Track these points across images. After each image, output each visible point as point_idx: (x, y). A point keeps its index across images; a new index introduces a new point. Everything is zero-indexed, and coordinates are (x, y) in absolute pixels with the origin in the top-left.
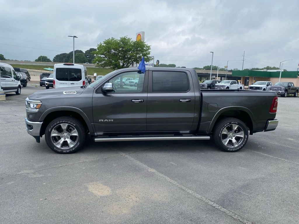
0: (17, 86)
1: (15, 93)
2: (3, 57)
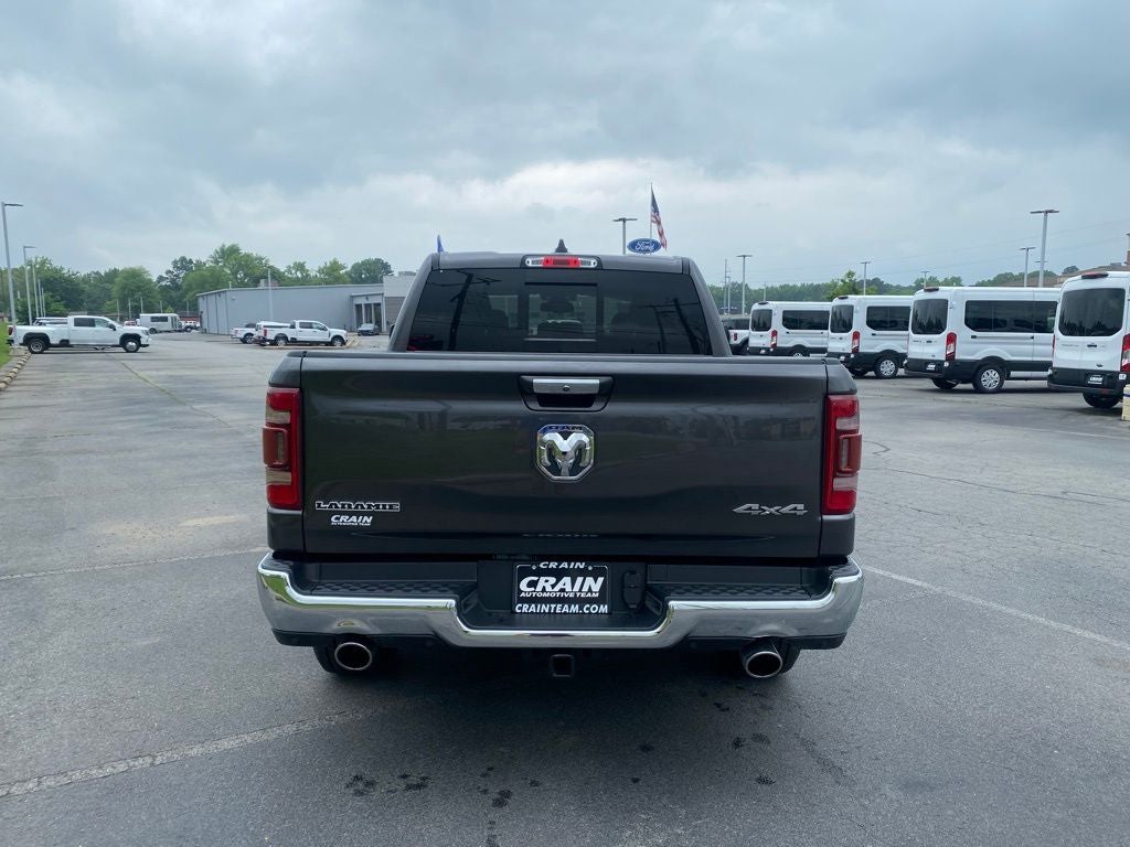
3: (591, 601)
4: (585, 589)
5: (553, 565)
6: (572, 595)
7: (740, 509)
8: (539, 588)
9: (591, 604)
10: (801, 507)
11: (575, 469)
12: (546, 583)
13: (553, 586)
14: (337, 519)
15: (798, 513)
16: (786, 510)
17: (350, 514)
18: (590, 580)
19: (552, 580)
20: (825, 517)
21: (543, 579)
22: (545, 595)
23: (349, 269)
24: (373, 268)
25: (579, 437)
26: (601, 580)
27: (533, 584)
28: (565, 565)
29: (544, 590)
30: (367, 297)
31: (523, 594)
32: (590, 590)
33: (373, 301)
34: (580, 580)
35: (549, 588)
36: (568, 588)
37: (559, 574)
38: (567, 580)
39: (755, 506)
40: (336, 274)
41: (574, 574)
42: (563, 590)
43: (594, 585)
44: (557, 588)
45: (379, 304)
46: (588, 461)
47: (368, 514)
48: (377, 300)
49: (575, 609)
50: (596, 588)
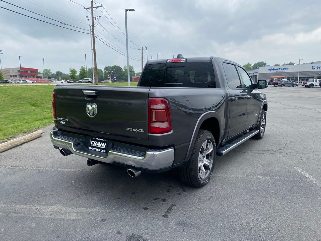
3: (103, 149)
4: (102, 146)
5: (97, 139)
6: (99, 147)
7: (128, 129)
8: (94, 144)
9: (102, 150)
10: (142, 130)
11: (93, 114)
12: (95, 143)
13: (97, 144)
14: (60, 122)
15: (141, 132)
16: (138, 131)
17: (62, 121)
18: (103, 143)
19: (97, 142)
20: (149, 134)
21: (95, 142)
22: (95, 146)
23: (253, 65)
24: (261, 64)
25: (94, 106)
26: (106, 144)
28: (99, 139)
29: (95, 145)
30: (253, 73)
31: (91, 145)
32: (103, 146)
33: (255, 74)
34: (102, 143)
35: (96, 145)
36: (99, 145)
37: (98, 141)
38: (99, 143)
39: (131, 129)
40: (248, 67)
41: (101, 142)
42: (98, 145)
43: (104, 145)
44: (97, 145)
45: (257, 76)
46: (96, 112)
48: (256, 74)
49: (99, 150)
50: (104, 146)
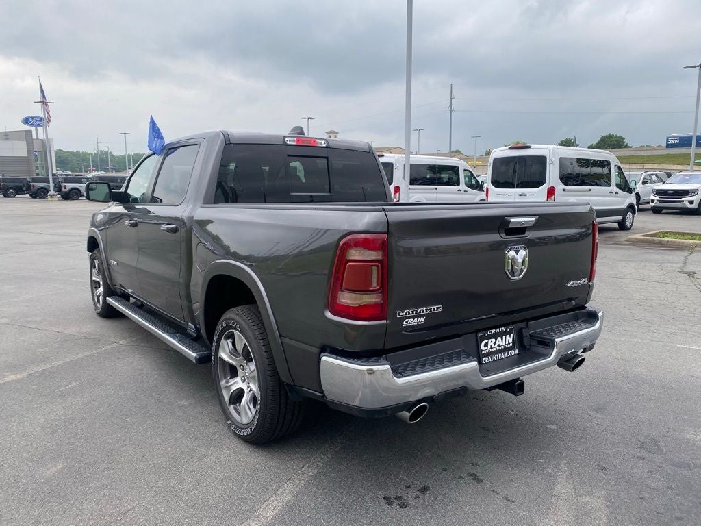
0: (625, 206)
1: (616, 225)
2: (624, 142)
3: (511, 348)
4: (507, 343)
5: (493, 331)
6: (502, 347)
8: (489, 347)
9: (511, 350)
12: (491, 342)
13: (495, 344)
14: (407, 322)
17: (414, 317)
18: (508, 336)
19: (494, 340)
21: (490, 340)
22: (492, 350)
25: (523, 253)
26: (512, 335)
27: (486, 345)
28: (498, 330)
29: (491, 348)
31: (483, 352)
32: (509, 343)
34: (504, 337)
35: (493, 346)
36: (501, 344)
37: (495, 336)
38: (499, 339)
41: (502, 334)
42: (499, 345)
43: (509, 339)
44: (496, 345)
46: (526, 265)
47: (422, 316)
49: (506, 355)
50: (511, 341)
